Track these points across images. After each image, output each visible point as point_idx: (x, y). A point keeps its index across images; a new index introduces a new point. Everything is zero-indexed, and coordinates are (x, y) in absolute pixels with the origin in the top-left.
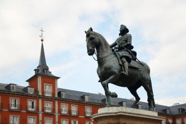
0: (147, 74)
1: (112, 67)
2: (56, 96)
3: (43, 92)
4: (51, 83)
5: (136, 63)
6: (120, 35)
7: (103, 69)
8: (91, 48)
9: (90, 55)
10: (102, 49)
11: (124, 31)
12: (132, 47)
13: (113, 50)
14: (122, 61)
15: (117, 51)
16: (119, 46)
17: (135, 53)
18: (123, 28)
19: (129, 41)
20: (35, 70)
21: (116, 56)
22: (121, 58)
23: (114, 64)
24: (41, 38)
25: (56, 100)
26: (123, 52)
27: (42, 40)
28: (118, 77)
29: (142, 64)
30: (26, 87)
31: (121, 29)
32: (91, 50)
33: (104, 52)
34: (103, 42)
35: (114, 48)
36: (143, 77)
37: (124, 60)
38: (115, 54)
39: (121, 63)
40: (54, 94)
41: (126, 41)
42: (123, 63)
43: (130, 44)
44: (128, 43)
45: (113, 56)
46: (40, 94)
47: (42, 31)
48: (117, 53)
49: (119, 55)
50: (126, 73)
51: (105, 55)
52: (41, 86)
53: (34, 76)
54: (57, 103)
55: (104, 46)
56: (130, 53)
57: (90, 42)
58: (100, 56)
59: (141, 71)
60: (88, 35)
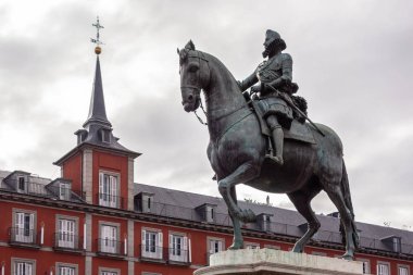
0: (334, 157)
1: (243, 141)
2: (131, 206)
3: (96, 196)
4: (119, 171)
5: (306, 130)
6: (265, 55)
7: (220, 147)
8: (190, 93)
9: (188, 109)
10: (219, 95)
11: (274, 46)
12: (295, 88)
13: (247, 97)
14: (269, 126)
15: (256, 98)
16: (262, 85)
17: (302, 104)
18: (272, 40)
19: (287, 73)
20: (78, 133)
21: (254, 112)
22: (266, 117)
23: (248, 133)
24: (95, 45)
25: (128, 216)
26: (271, 101)
27: (98, 51)
28: (259, 169)
29: (320, 131)
30: (53, 179)
31: (267, 40)
32: (191, 97)
33: (223, 102)
34: (220, 77)
35: (249, 90)
36: (323, 168)
37: (273, 121)
38: (251, 105)
39: (265, 130)
40: (123, 200)
41: (280, 72)
42: (271, 129)
43: (289, 81)
44: (284, 77)
45: (247, 111)
46: (89, 199)
47: (98, 26)
48: (256, 103)
49: (262, 108)
50: (279, 158)
51: (227, 110)
52: (91, 179)
53: (74, 150)
54: (131, 225)
55: (223, 86)
56: (288, 104)
57: (189, 76)
58: (213, 113)
59: (318, 149)
60: (184, 61)
